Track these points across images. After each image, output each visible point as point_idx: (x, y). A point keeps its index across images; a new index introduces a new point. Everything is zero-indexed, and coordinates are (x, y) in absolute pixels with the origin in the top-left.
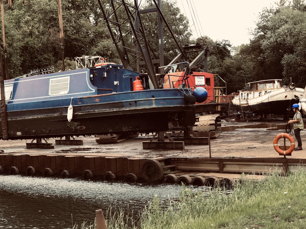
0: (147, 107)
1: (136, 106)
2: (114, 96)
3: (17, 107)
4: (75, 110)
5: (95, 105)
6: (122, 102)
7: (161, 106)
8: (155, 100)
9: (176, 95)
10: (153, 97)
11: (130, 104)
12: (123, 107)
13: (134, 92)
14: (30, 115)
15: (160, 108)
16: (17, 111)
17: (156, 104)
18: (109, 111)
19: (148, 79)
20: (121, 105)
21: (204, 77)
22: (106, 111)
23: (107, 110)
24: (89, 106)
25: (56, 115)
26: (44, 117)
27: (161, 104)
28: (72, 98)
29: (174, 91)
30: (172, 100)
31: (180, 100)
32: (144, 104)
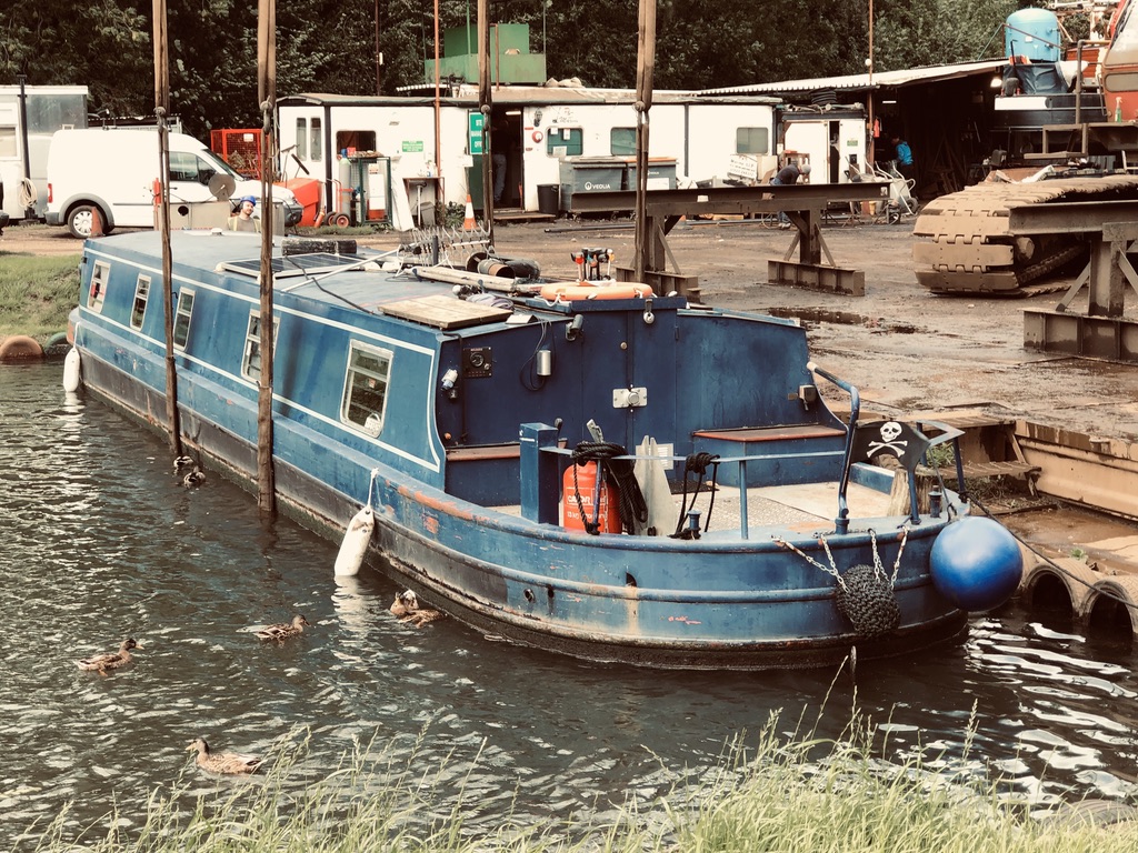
0: (599, 632)
1: (552, 612)
6: (501, 575)
7: (669, 640)
8: (641, 598)
10: (631, 580)
11: (527, 593)
12: (502, 595)
13: (546, 539)
15: (665, 647)
17: (644, 620)
20: (497, 585)
27: (670, 626)
28: (374, 473)
29: (760, 557)
30: (745, 607)
31: (799, 605)
32: (584, 613)
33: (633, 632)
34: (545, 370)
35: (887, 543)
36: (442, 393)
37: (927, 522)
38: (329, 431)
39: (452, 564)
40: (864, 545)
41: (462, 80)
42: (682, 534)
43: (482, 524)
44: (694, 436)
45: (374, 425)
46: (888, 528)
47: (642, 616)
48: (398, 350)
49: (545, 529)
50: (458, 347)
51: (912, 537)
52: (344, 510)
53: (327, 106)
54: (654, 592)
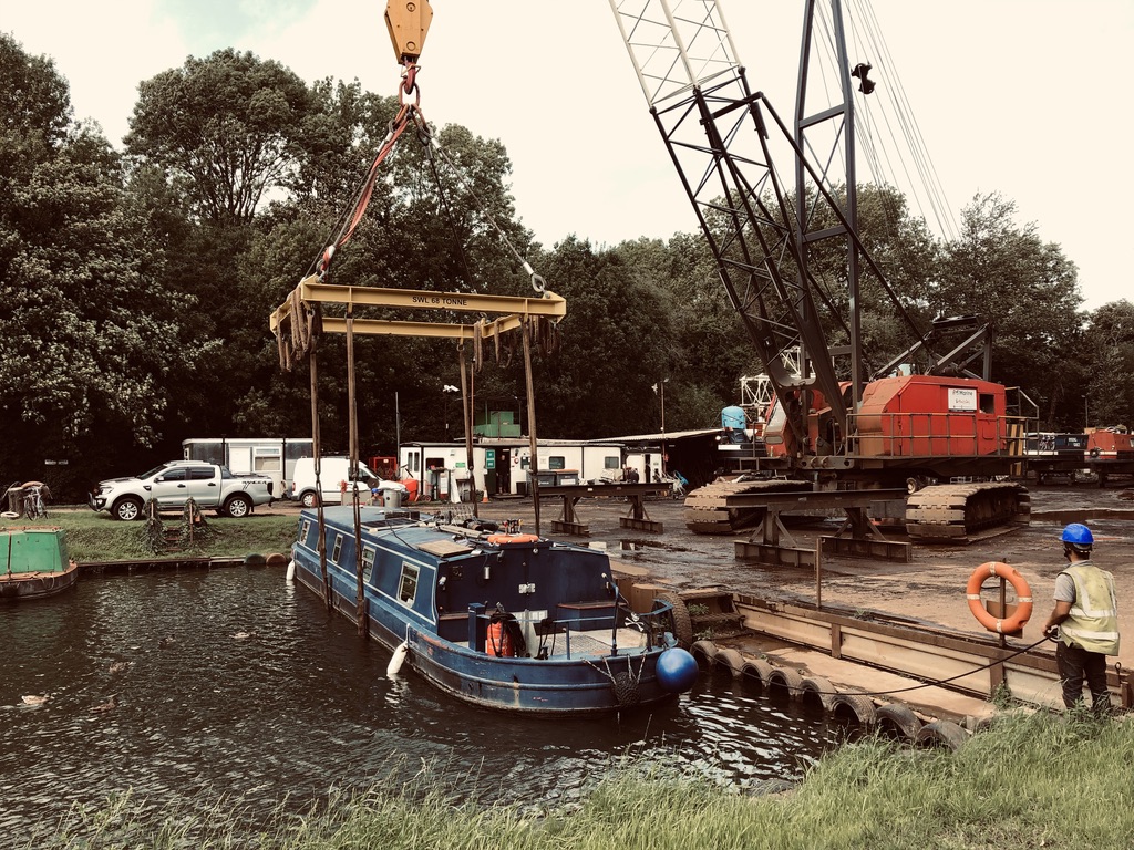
0: (501, 705)
1: (481, 695)
2: (449, 653)
6: (459, 676)
7: (534, 709)
8: (520, 688)
9: (582, 678)
10: (516, 680)
11: (470, 686)
13: (478, 658)
17: (522, 699)
20: (458, 682)
21: (974, 391)
27: (534, 703)
28: (408, 625)
29: (575, 668)
30: (569, 693)
31: (594, 691)
32: (495, 696)
33: (517, 705)
34: (487, 577)
35: (635, 661)
36: (438, 587)
37: (655, 650)
38: (392, 604)
39: (438, 671)
40: (625, 661)
41: (483, 436)
42: (540, 657)
43: (451, 651)
44: (557, 606)
45: (410, 602)
46: (636, 654)
47: (521, 697)
48: (422, 567)
49: (477, 654)
50: (448, 566)
51: (647, 657)
52: (396, 643)
53: (422, 447)
54: (526, 685)
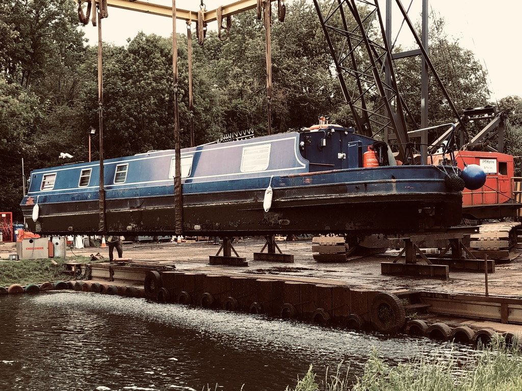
0: (384, 193)
1: (366, 191)
2: (333, 174)
3: (196, 188)
4: (275, 194)
5: (305, 188)
6: (345, 185)
7: (405, 193)
8: (397, 182)
9: (432, 176)
10: (394, 178)
11: (356, 187)
12: (346, 191)
13: (364, 170)
14: (213, 201)
15: (404, 195)
16: (196, 195)
17: (397, 188)
18: (325, 197)
19: (387, 149)
20: (343, 189)
21: (495, 160)
22: (321, 198)
23: (322, 196)
24: (297, 188)
25: (249, 201)
26: (232, 203)
27: (405, 189)
29: (428, 170)
30: (425, 183)
31: (438, 183)
32: (378, 189)
33: (394, 192)
42: (407, 164)
47: (397, 187)
54: (401, 180)
